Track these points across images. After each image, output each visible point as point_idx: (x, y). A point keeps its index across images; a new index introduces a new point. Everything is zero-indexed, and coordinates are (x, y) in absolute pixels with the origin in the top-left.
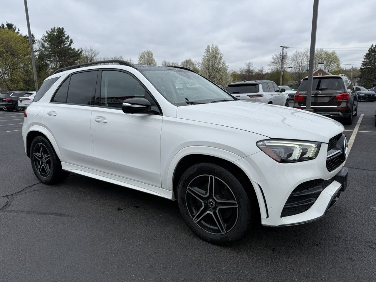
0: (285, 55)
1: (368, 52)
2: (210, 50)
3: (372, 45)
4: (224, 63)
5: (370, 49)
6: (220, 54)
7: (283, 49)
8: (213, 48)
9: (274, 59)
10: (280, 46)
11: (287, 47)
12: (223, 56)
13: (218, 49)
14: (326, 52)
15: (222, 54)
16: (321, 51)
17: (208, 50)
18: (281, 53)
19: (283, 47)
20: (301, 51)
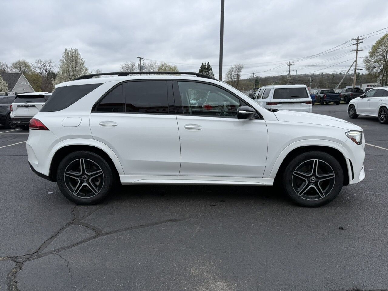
0: (143, 66)
1: (200, 69)
2: (69, 53)
3: (203, 63)
4: (86, 69)
5: (202, 66)
6: (81, 60)
7: (140, 60)
8: (71, 51)
9: (122, 68)
10: (138, 57)
11: (144, 59)
12: (84, 61)
13: (78, 54)
14: (169, 66)
15: (84, 59)
16: (165, 65)
17: (66, 54)
18: (139, 63)
19: (140, 58)
20: (148, 63)
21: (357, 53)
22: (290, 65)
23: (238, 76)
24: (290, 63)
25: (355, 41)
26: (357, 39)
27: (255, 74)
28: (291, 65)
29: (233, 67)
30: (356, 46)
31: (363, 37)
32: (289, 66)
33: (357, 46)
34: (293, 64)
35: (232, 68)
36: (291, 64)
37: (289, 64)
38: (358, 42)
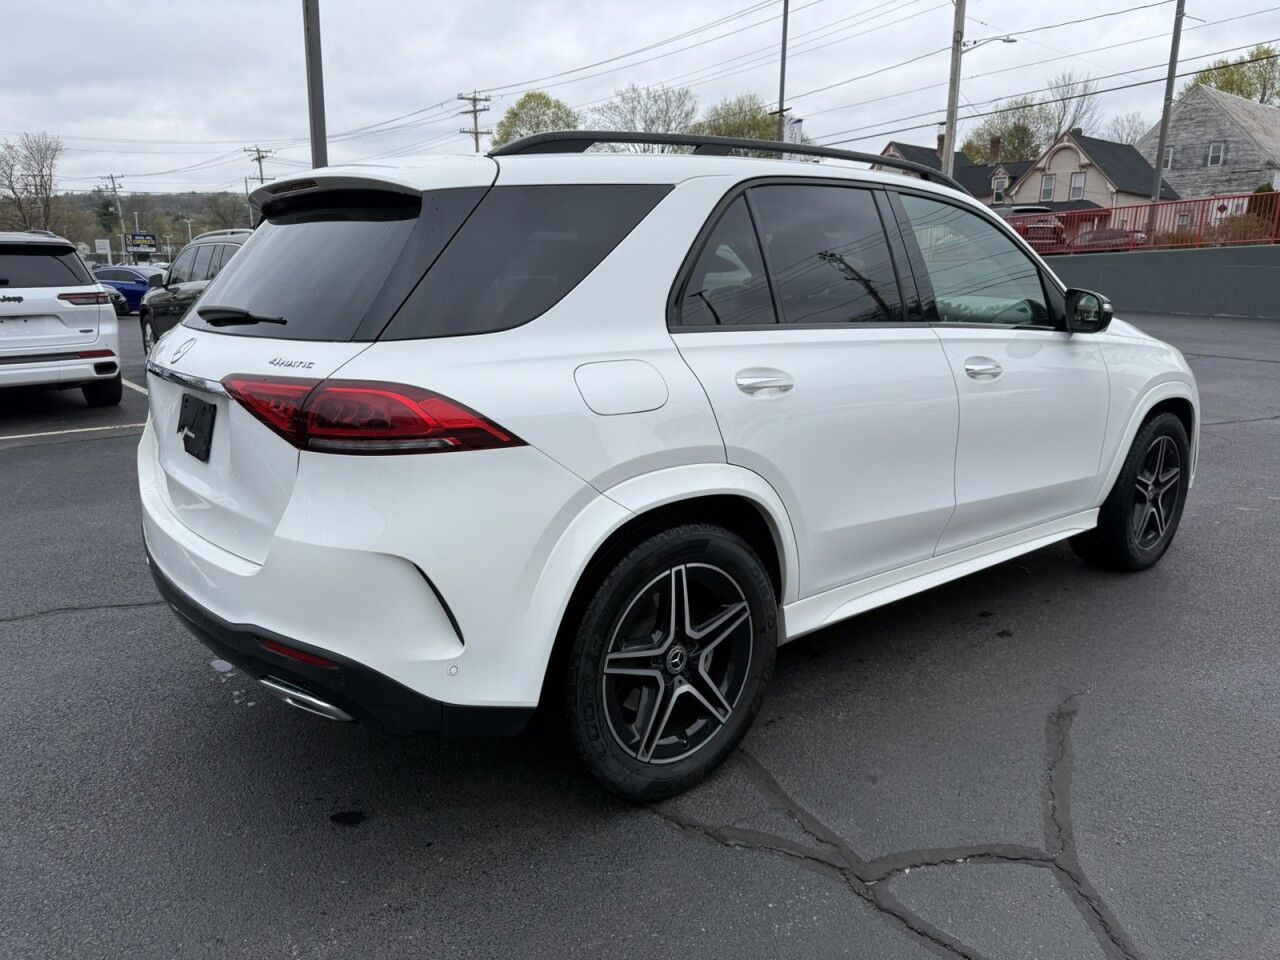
21: (477, 139)
22: (259, 159)
23: (44, 185)
24: (258, 151)
25: (467, 102)
26: (471, 96)
27: (117, 181)
28: (263, 157)
29: (11, 143)
30: (470, 117)
31: (487, 94)
32: (256, 163)
33: (476, 118)
34: (269, 154)
35: (9, 147)
36: (264, 154)
37: (256, 155)
38: (475, 106)
